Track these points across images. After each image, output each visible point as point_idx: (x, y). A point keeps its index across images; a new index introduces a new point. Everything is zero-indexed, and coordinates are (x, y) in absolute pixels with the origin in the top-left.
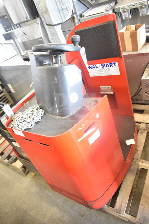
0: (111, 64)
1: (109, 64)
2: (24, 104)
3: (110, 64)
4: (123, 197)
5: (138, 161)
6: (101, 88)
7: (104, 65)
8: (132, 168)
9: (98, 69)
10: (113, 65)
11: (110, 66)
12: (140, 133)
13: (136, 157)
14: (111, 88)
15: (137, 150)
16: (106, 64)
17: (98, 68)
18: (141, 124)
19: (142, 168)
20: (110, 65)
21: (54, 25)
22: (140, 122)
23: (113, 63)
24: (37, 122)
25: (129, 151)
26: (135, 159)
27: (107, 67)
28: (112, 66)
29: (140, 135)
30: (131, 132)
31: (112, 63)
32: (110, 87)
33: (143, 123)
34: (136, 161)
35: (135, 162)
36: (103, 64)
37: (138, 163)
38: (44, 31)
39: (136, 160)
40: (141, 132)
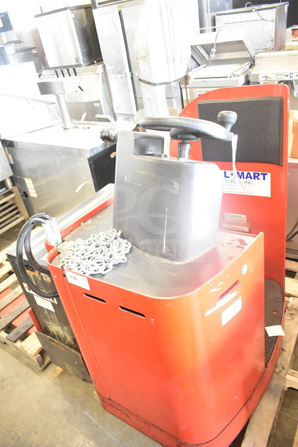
0: (256, 175)
1: (252, 173)
2: (82, 224)
3: (254, 174)
4: (255, 443)
5: (284, 372)
6: (225, 215)
7: (243, 173)
8: (273, 385)
9: (227, 179)
10: (261, 177)
11: (254, 179)
13: (281, 363)
14: (246, 219)
15: (283, 350)
16: (246, 173)
17: (229, 177)
18: (290, 297)
19: (291, 388)
20: (255, 177)
21: (154, 85)
22: (289, 294)
23: (262, 174)
25: (273, 350)
26: (278, 366)
27: (246, 178)
28: (258, 179)
29: (288, 320)
30: (276, 312)
31: (260, 173)
32: (244, 217)
33: (293, 296)
34: (281, 371)
35: (278, 373)
36: (240, 172)
37: (285, 375)
38: (107, 91)
39: (281, 368)
40: (290, 314)
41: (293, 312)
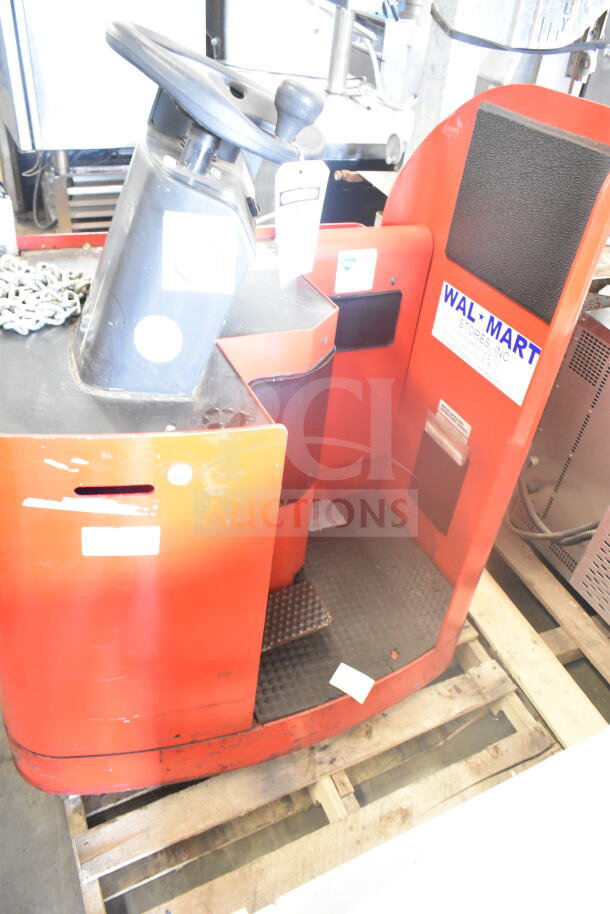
0: (521, 343)
1: (515, 334)
2: (87, 246)
3: (519, 338)
4: (148, 828)
5: (326, 768)
6: (440, 405)
7: (499, 324)
8: (283, 773)
9: (469, 321)
10: (527, 352)
11: (515, 351)
12: (451, 687)
13: (337, 752)
14: (467, 435)
15: (369, 733)
16: (505, 327)
17: (473, 320)
18: (492, 658)
19: (320, 806)
20: (517, 345)
21: (453, 34)
22: (496, 652)
23: (531, 346)
24: (6, 327)
26: (328, 751)
27: (501, 341)
28: (521, 355)
29: (439, 693)
30: (397, 653)
31: (529, 342)
32: (468, 427)
33: (501, 663)
34: (321, 763)
35: (313, 762)
36: (496, 320)
37: (323, 774)
39: (328, 758)
40: (455, 687)
41: (465, 688)
